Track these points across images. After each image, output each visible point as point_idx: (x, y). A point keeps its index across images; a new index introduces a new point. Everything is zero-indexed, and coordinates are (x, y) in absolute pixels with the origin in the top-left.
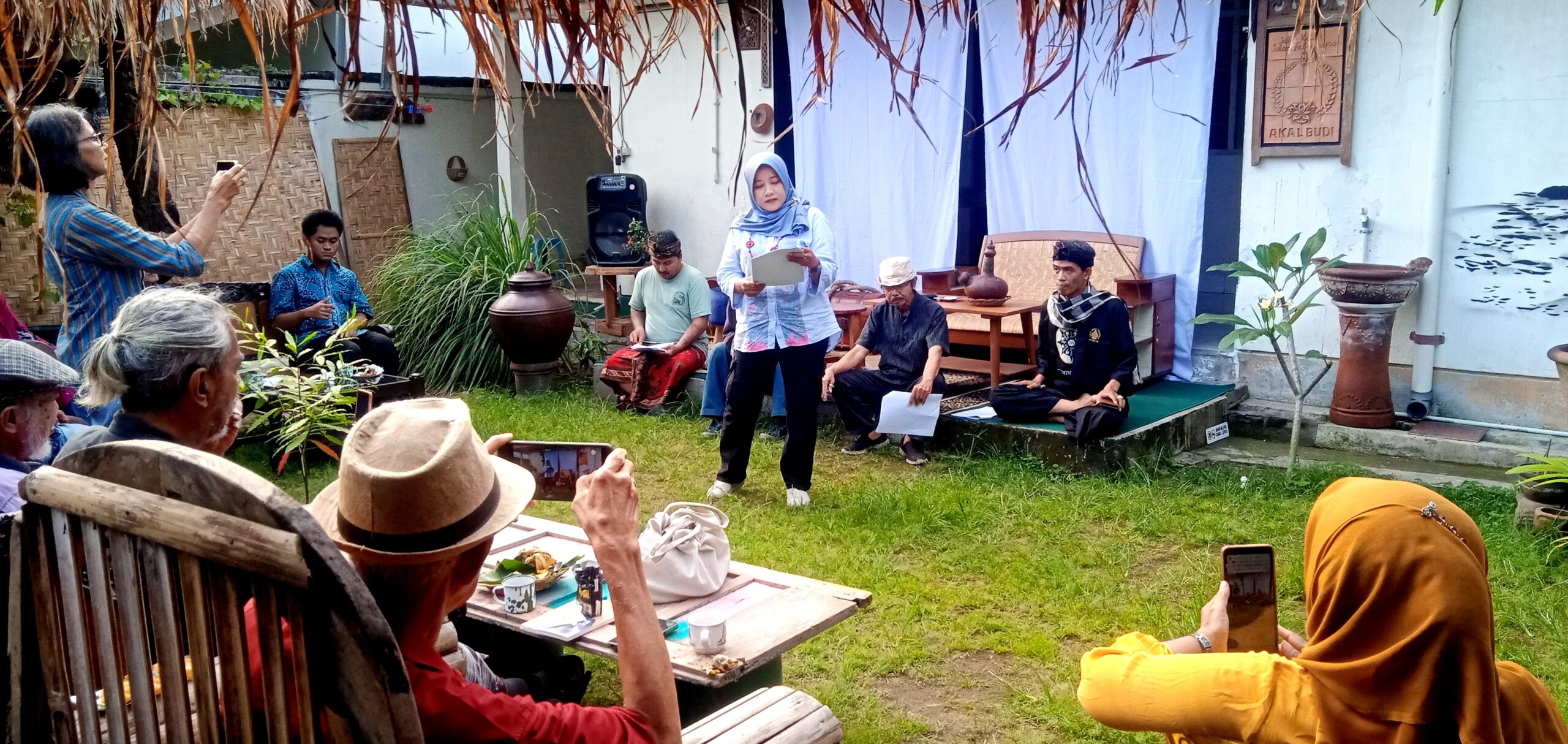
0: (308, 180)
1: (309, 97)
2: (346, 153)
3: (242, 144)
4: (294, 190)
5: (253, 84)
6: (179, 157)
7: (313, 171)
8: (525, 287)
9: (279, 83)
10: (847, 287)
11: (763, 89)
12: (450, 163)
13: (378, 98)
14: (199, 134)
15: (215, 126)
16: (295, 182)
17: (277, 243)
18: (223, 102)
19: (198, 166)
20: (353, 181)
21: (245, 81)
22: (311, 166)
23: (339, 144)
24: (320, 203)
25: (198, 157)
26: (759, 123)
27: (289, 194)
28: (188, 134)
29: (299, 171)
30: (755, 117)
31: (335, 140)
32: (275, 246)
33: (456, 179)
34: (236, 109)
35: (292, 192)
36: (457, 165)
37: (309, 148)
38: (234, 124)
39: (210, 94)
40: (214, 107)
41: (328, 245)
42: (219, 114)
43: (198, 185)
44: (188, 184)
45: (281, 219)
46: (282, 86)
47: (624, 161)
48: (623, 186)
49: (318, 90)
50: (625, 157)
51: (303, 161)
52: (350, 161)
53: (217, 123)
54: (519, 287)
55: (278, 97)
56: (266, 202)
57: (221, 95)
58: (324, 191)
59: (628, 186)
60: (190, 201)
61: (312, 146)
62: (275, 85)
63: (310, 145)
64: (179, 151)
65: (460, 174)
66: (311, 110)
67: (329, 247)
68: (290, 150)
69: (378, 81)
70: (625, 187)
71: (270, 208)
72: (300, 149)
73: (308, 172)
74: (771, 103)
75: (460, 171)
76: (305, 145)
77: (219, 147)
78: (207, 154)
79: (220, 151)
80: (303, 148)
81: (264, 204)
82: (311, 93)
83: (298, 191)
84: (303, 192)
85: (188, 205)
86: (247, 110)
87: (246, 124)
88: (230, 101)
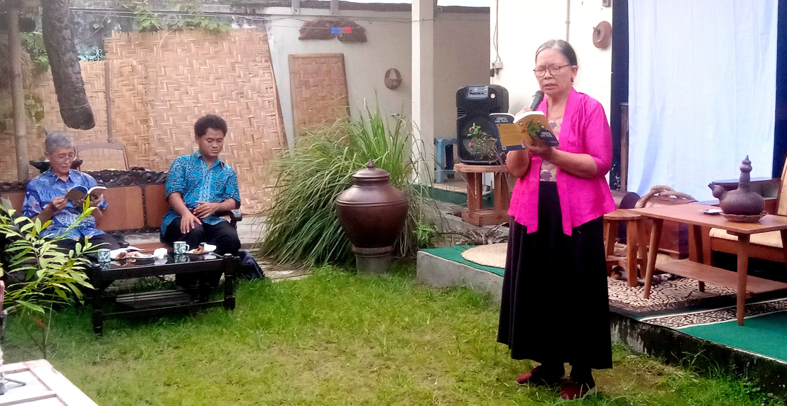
0: (263, 87)
1: (271, 21)
2: (299, 66)
3: (212, 58)
4: (252, 94)
5: (225, 11)
6: (162, 68)
7: (268, 80)
8: (365, 182)
9: (246, 10)
10: (665, 192)
11: (604, 8)
12: (388, 73)
13: (328, 22)
14: (179, 50)
15: (192, 44)
16: (253, 89)
17: (235, 138)
18: (198, 25)
19: (177, 75)
20: (304, 88)
21: (219, 8)
22: (267, 76)
23: (293, 58)
24: (272, 106)
25: (176, 68)
26: (598, 39)
27: (247, 98)
28: (171, 50)
29: (257, 80)
30: (596, 33)
31: (290, 55)
32: (233, 139)
33: (393, 87)
34: (207, 30)
35: (250, 96)
36: (393, 76)
37: (266, 61)
38: (207, 43)
39: (189, 20)
40: (191, 29)
41: (215, 144)
42: (195, 35)
43: (175, 90)
44: (168, 90)
45: (240, 118)
46: (249, 12)
47: (497, 73)
48: (485, 96)
49: (278, 15)
50: (498, 70)
51: (261, 72)
52: (302, 72)
53: (194, 42)
54: (361, 182)
55: (245, 21)
56: (228, 104)
57: (196, 21)
58: (275, 96)
59: (489, 95)
60: (168, 102)
61: (269, 59)
62: (243, 12)
63: (268, 59)
64: (162, 64)
65: (395, 83)
66: (273, 31)
67: (216, 146)
68: (251, 64)
69: (328, 7)
70: (487, 96)
71: (231, 109)
72: (259, 62)
73: (264, 80)
74: (610, 21)
75: (396, 80)
76: (263, 59)
77: (194, 61)
78: (185, 66)
79: (194, 64)
80: (261, 62)
81: (226, 106)
82: (272, 18)
83: (255, 96)
84: (259, 96)
85: (166, 106)
86: (216, 32)
87: (217, 43)
88: (203, 24)
